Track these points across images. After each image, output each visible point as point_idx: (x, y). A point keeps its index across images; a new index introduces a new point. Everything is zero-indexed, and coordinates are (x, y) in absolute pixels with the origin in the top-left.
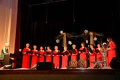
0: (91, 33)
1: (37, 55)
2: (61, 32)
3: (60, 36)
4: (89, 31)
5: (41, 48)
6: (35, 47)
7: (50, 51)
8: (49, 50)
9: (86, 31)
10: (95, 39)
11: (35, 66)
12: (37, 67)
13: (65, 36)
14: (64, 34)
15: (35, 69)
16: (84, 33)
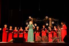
0: (50, 19)
2: (30, 17)
3: (29, 20)
4: (49, 17)
5: (16, 28)
9: (47, 17)
10: (53, 23)
11: (12, 40)
13: (32, 20)
14: (32, 19)
15: (12, 42)
16: (45, 19)
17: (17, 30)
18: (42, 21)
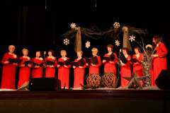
0: (126, 29)
1: (29, 65)
2: (73, 26)
3: (70, 32)
4: (122, 24)
6: (25, 52)
7: (53, 58)
8: (51, 57)
9: (117, 25)
10: (132, 38)
12: (30, 87)
13: (79, 32)
14: (78, 29)
15: (26, 89)
16: (113, 28)
17: (41, 59)
18: (105, 34)
